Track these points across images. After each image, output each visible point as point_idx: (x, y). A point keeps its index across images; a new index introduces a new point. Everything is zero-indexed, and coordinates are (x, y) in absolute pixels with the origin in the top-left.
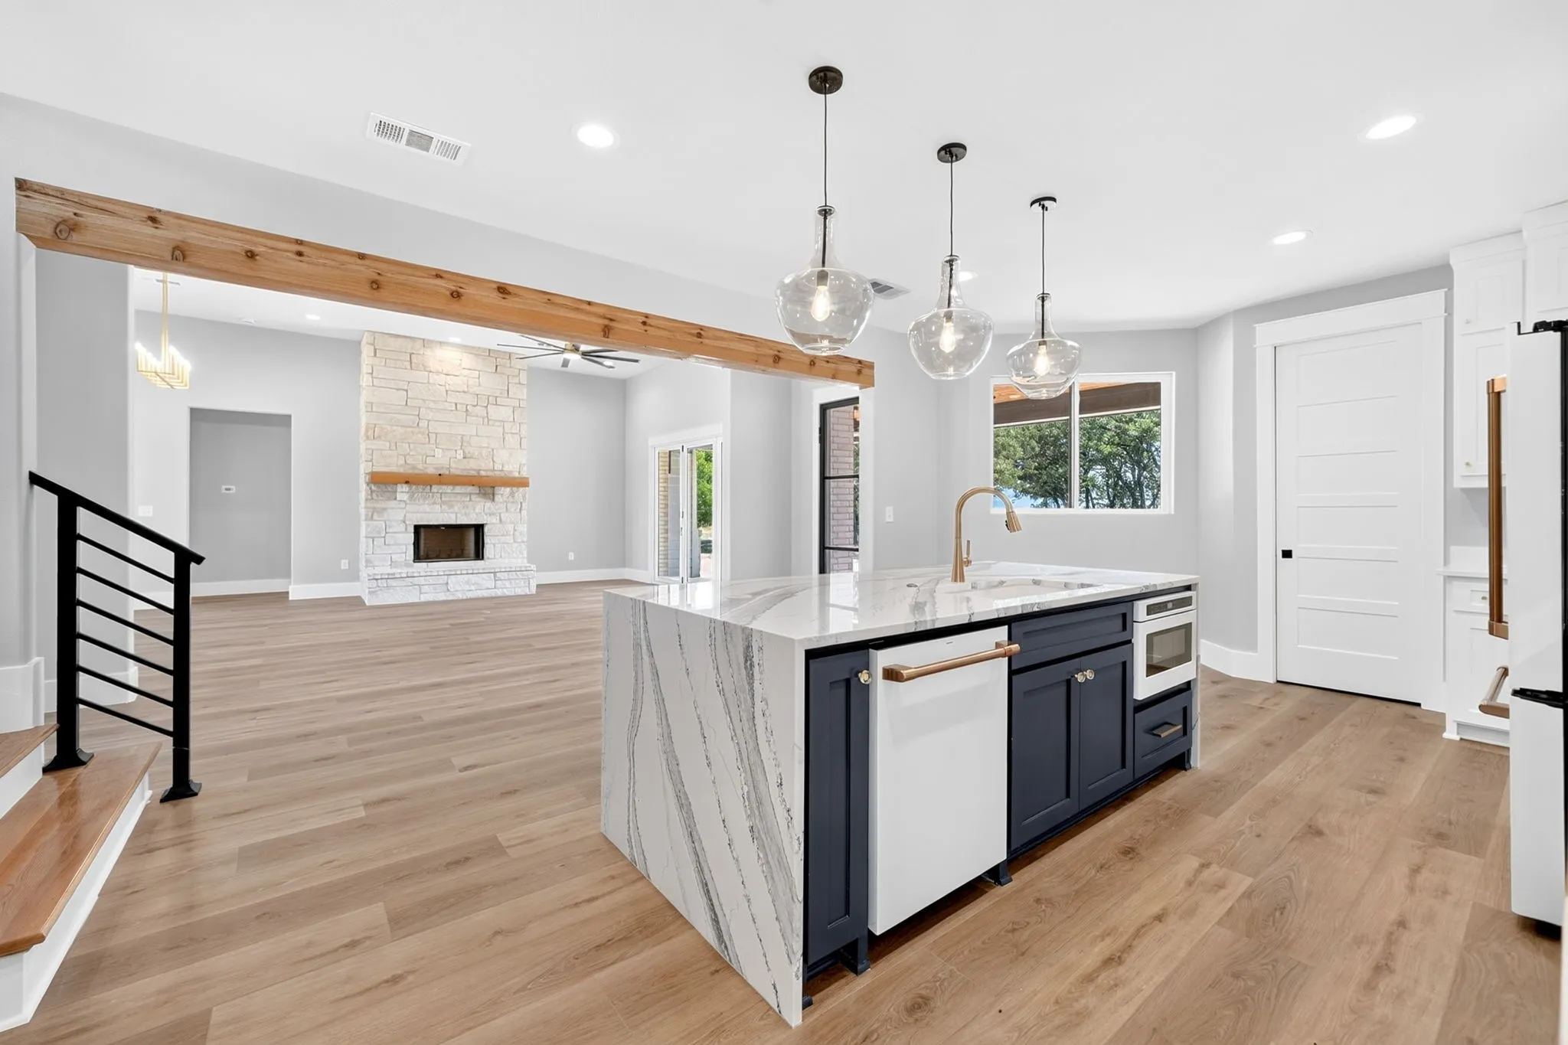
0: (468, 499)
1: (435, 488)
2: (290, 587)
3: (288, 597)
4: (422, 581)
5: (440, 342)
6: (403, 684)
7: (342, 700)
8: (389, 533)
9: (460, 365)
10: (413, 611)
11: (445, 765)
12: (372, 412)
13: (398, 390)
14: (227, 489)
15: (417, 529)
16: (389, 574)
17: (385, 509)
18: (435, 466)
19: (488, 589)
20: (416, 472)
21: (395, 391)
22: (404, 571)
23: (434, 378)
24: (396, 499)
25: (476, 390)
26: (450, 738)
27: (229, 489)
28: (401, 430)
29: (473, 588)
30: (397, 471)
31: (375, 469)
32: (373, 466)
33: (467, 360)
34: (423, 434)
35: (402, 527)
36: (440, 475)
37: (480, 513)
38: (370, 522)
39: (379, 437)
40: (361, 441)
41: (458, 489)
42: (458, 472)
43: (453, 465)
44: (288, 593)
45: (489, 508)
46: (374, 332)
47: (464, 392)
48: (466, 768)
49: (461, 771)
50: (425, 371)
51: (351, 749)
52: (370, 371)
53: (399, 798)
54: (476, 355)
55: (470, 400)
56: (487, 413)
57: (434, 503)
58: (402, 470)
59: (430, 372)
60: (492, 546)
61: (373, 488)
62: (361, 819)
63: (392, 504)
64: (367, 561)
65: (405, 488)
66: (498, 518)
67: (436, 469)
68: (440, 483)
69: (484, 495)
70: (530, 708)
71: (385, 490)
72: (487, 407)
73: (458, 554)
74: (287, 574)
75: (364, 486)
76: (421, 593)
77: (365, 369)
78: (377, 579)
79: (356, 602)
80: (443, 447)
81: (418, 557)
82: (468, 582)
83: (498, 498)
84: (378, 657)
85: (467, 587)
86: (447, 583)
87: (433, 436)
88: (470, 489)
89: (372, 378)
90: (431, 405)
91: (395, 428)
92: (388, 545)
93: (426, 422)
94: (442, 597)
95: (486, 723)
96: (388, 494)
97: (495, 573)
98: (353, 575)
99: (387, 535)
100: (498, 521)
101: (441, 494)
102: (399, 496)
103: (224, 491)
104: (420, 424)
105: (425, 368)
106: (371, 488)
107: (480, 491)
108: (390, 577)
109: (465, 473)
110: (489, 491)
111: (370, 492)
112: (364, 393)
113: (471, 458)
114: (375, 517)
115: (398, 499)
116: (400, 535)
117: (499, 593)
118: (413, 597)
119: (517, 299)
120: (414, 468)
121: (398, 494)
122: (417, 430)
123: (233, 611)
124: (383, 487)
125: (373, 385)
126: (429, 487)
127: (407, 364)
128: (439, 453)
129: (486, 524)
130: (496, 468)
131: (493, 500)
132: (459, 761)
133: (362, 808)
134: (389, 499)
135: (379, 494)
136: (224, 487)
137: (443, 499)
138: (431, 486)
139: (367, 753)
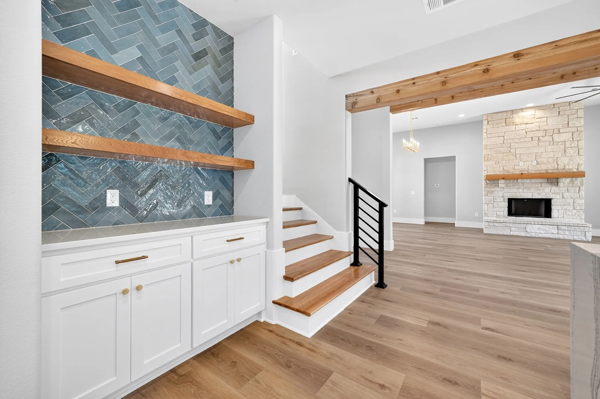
0: (540, 186)
1: (519, 181)
2: (456, 222)
3: (455, 225)
4: (511, 225)
5: (522, 109)
6: (480, 271)
7: (449, 270)
8: (495, 202)
9: (535, 117)
10: (503, 238)
11: (476, 321)
12: (487, 149)
13: (499, 137)
14: (436, 185)
15: (510, 201)
16: (494, 220)
17: (493, 191)
18: (519, 170)
19: (553, 234)
20: (509, 173)
21: (498, 137)
22: (502, 220)
23: (518, 127)
24: (498, 186)
25: (546, 128)
26: (488, 307)
27: (437, 185)
28: (501, 155)
29: (542, 232)
30: (499, 174)
31: (488, 174)
32: (487, 172)
33: (539, 113)
34: (513, 155)
35: (502, 199)
36: (522, 174)
37: (548, 193)
38: (486, 197)
39: (491, 160)
40: (483, 162)
41: (533, 181)
42: (533, 172)
43: (530, 169)
44: (454, 224)
45: (554, 190)
46: (487, 114)
47: (537, 130)
48: (487, 329)
49: (483, 328)
50: (514, 125)
51: (440, 293)
52: (486, 132)
53: (445, 327)
54: (544, 109)
55: (540, 134)
56: (553, 139)
57: (519, 188)
58: (501, 173)
59: (517, 125)
60: (557, 211)
61: (488, 181)
62: (423, 327)
63: (497, 189)
64: (485, 214)
65: (503, 181)
66: (561, 195)
67: (520, 171)
68: (522, 178)
69: (552, 183)
70: (550, 310)
71: (493, 182)
72: (552, 135)
73: (536, 214)
74: (454, 216)
75: (484, 181)
76: (511, 231)
77: (485, 131)
78: (488, 222)
79: (480, 231)
80: (524, 160)
81: (510, 214)
82: (539, 229)
83: (561, 184)
84: (475, 256)
85: (538, 231)
86: (526, 228)
87: (518, 156)
88: (541, 180)
89: (487, 134)
90: (517, 140)
91: (498, 154)
92: (495, 207)
93: (515, 149)
94: (523, 234)
95: (515, 308)
96: (494, 185)
97: (557, 226)
98: (480, 219)
99: (494, 203)
100: (561, 197)
101: (523, 183)
102: (500, 185)
103: (436, 186)
104: (511, 151)
105: (514, 124)
106: (486, 182)
107: (548, 181)
108: (495, 221)
109: (538, 172)
110: (555, 180)
111: (486, 184)
112: (484, 141)
113: (542, 163)
114: (489, 194)
115: (499, 186)
116: (501, 203)
117: (561, 237)
118: (507, 232)
119: (529, 56)
120: (508, 171)
121: (499, 184)
122: (510, 154)
123: (435, 228)
124: (492, 182)
125: (487, 137)
126: (516, 180)
127: (504, 124)
128: (521, 164)
129: (552, 199)
130: (559, 168)
131: (557, 186)
132: (485, 323)
133: (427, 322)
134: (495, 186)
135: (490, 184)
136: (435, 185)
137: (524, 186)
138: (517, 180)
139: (446, 298)
